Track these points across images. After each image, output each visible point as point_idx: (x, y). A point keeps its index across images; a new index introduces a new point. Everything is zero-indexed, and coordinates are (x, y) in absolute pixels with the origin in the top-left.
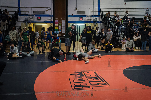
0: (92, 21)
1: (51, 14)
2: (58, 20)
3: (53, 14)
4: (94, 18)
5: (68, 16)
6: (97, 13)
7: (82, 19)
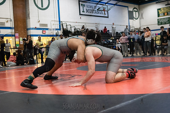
0: (54, 34)
1: (12, 27)
2: (18, 34)
3: (14, 27)
4: (56, 31)
5: (31, 29)
6: (58, 26)
7: (46, 32)
